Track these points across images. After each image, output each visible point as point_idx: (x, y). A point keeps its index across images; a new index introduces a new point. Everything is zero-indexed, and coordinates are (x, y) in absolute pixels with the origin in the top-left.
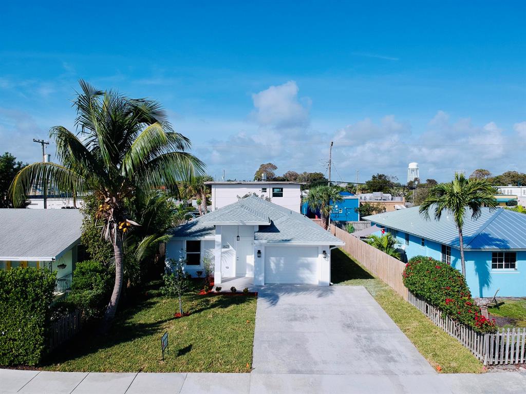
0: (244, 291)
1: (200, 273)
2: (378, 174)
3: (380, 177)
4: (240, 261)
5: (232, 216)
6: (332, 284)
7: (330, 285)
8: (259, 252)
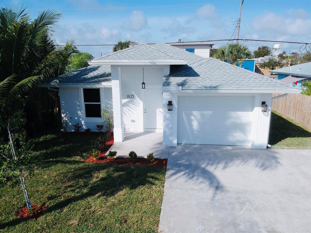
0: (148, 157)
1: (100, 127)
2: (263, 46)
3: (264, 48)
4: (148, 114)
5: (132, 53)
6: (269, 146)
7: (267, 147)
8: (170, 103)
